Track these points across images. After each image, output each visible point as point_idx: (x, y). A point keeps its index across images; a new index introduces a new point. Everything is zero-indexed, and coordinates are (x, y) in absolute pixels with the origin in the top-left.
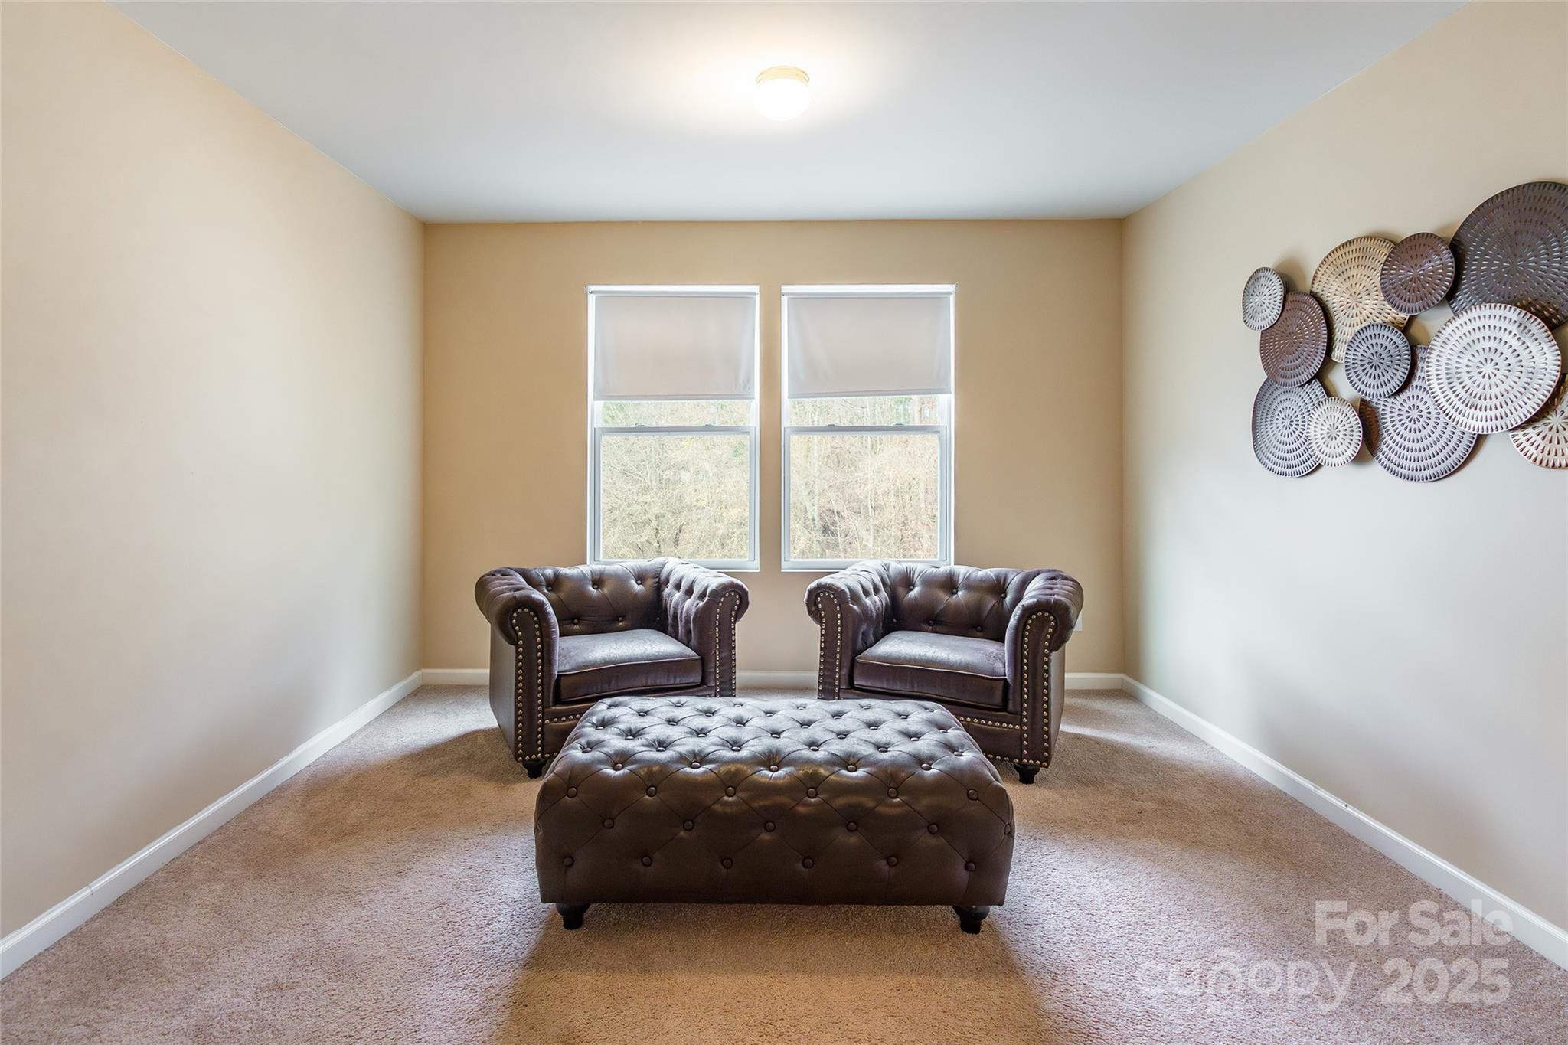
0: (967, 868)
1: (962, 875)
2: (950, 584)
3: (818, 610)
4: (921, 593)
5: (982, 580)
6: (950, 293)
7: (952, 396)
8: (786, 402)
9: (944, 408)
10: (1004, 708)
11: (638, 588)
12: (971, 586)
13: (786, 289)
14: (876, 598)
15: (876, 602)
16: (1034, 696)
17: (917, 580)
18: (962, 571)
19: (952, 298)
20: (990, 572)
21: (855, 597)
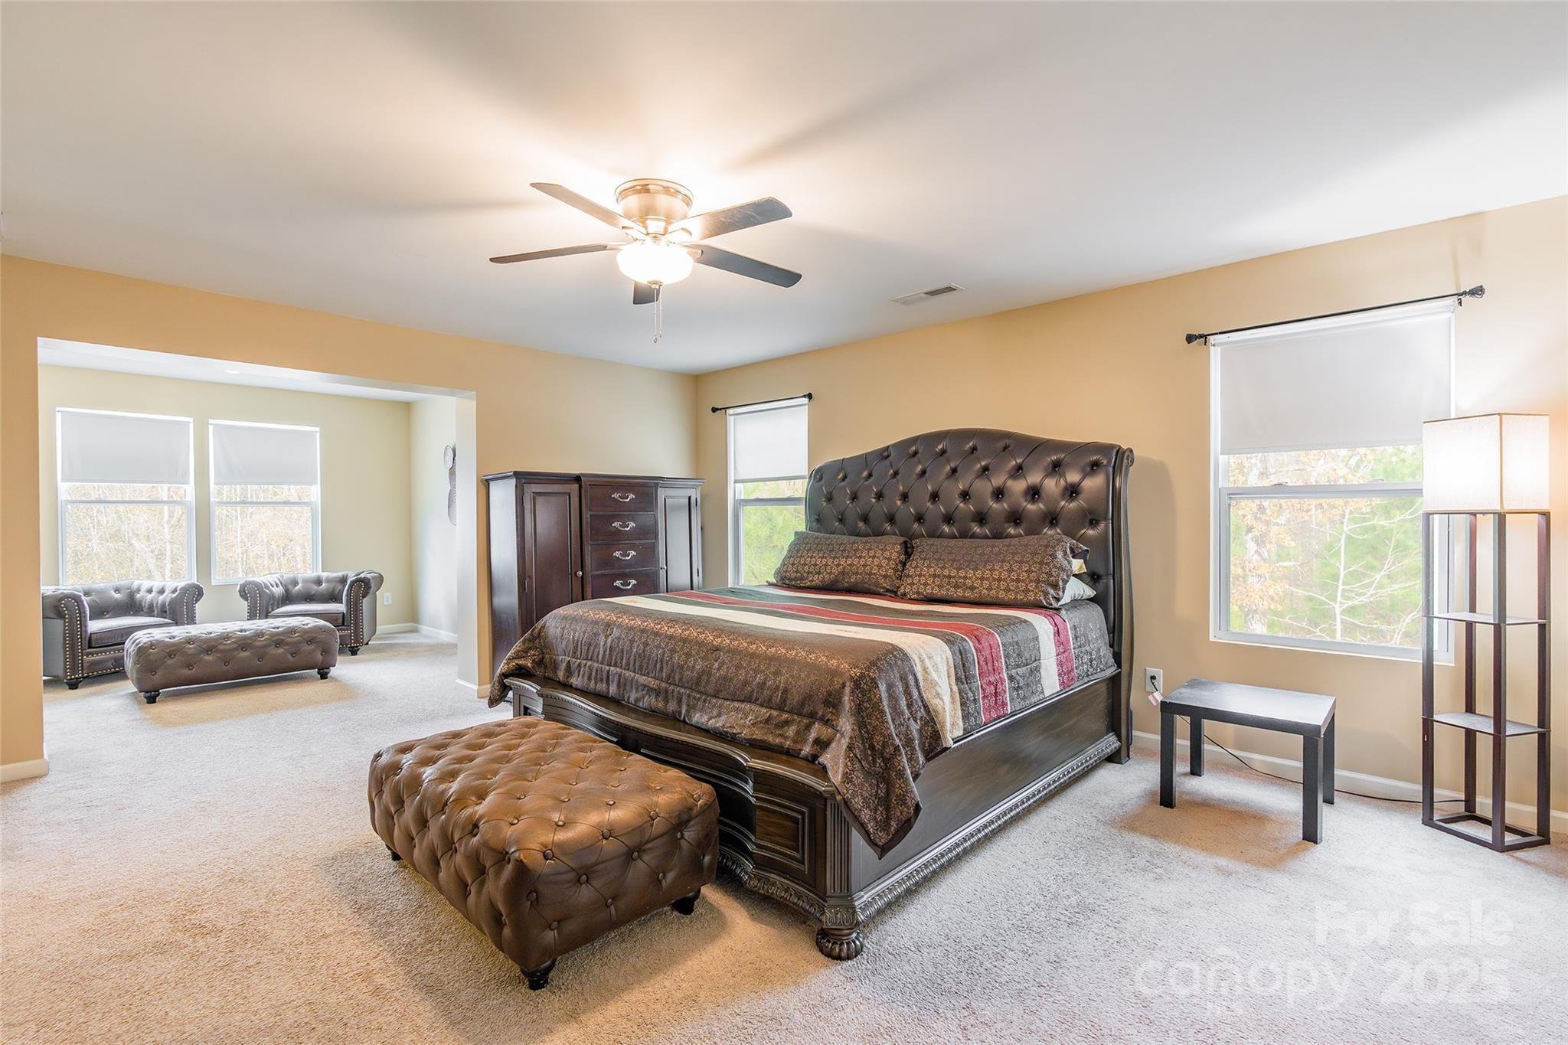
0: (322, 655)
1: (320, 657)
2: (319, 582)
3: (246, 594)
4: (303, 587)
5: (335, 578)
6: (316, 432)
7: (319, 486)
8: (213, 487)
9: (314, 493)
10: (343, 625)
11: (117, 596)
12: (328, 581)
13: (211, 421)
14: (278, 589)
15: (278, 591)
16: (356, 618)
17: (300, 581)
18: (324, 575)
19: (318, 434)
20: (340, 574)
21: (267, 587)
